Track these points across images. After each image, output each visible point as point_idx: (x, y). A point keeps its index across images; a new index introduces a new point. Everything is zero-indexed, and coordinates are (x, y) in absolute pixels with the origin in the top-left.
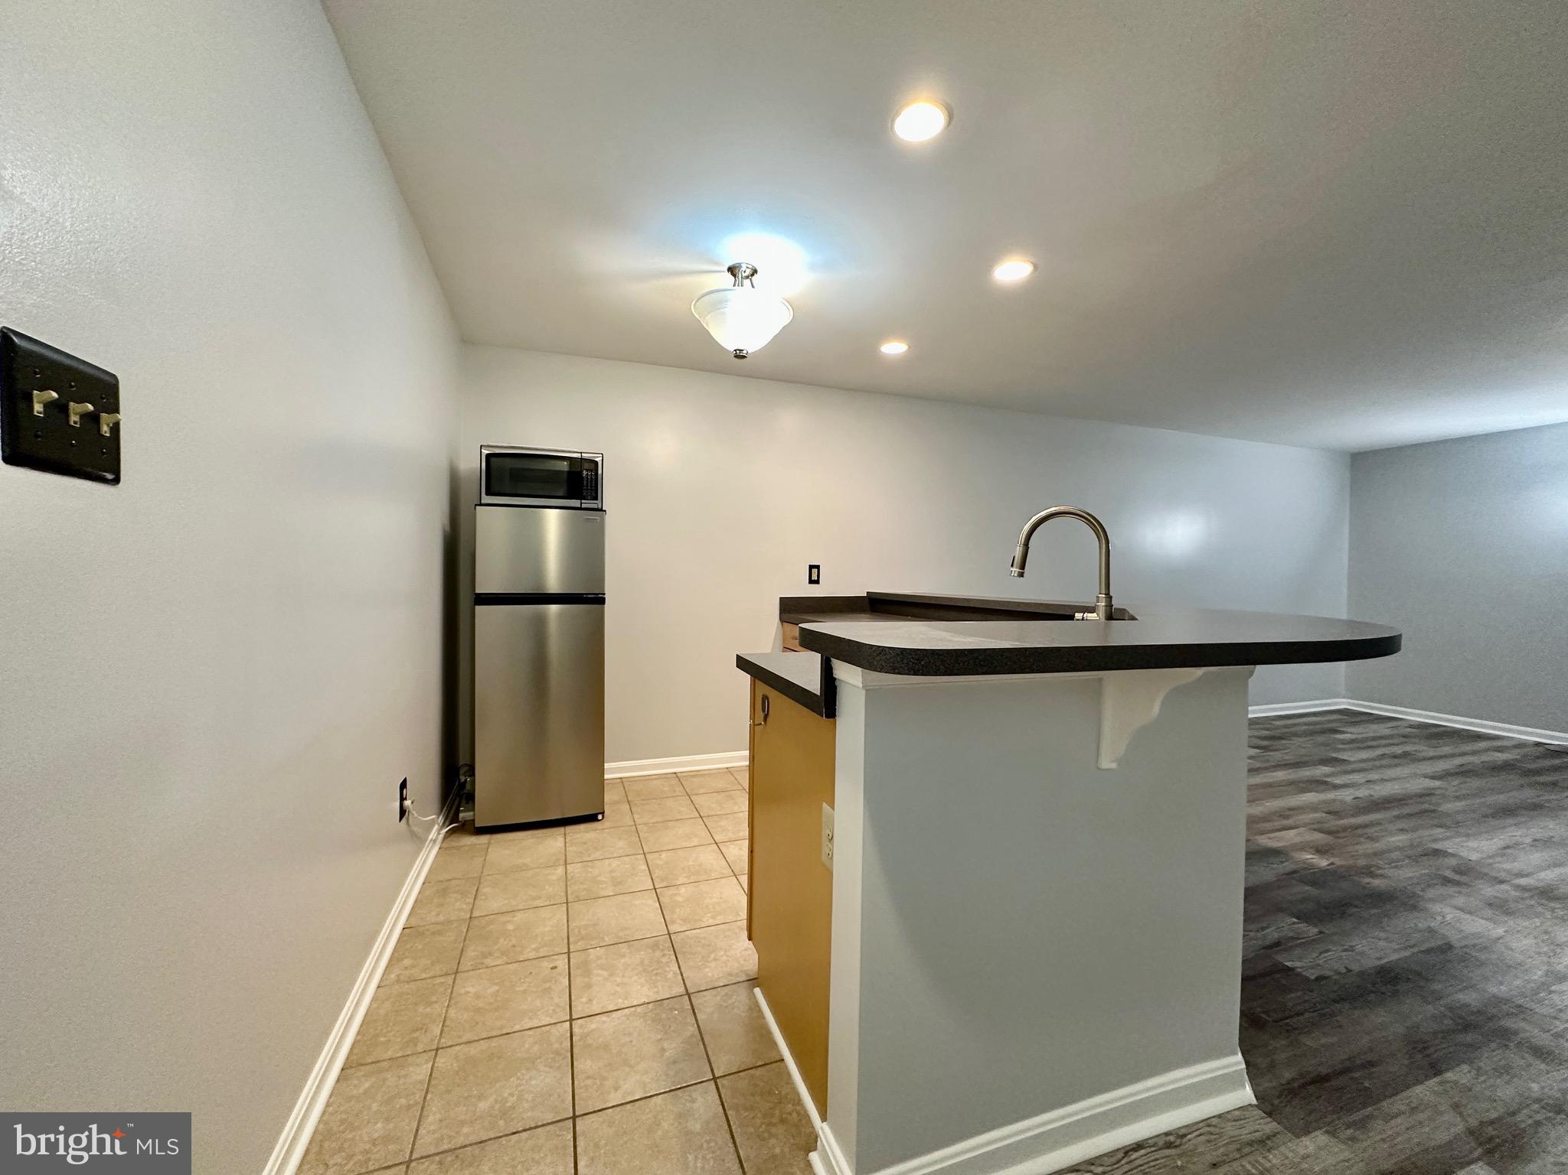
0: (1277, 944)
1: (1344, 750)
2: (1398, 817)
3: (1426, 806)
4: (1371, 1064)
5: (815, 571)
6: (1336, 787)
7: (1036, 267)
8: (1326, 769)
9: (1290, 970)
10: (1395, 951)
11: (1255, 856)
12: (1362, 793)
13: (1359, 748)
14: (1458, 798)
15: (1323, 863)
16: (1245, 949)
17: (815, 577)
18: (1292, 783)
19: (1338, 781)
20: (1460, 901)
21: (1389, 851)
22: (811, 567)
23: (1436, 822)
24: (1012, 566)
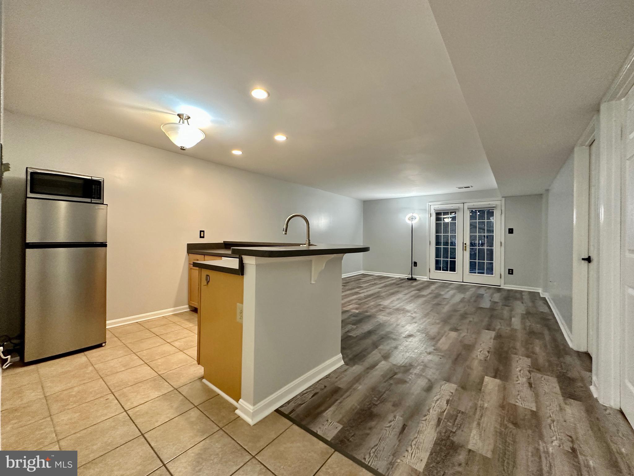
0: (348, 331)
1: (363, 284)
2: (373, 298)
3: (378, 295)
4: (366, 350)
5: (202, 233)
6: (361, 293)
7: (287, 138)
8: (358, 289)
9: (350, 336)
10: (371, 327)
11: (344, 312)
12: (366, 294)
13: (366, 283)
14: (384, 292)
15: (357, 311)
16: (342, 334)
17: (202, 235)
18: (351, 294)
19: (361, 292)
20: (383, 314)
21: (370, 306)
22: (201, 231)
23: (380, 298)
24: (283, 231)
